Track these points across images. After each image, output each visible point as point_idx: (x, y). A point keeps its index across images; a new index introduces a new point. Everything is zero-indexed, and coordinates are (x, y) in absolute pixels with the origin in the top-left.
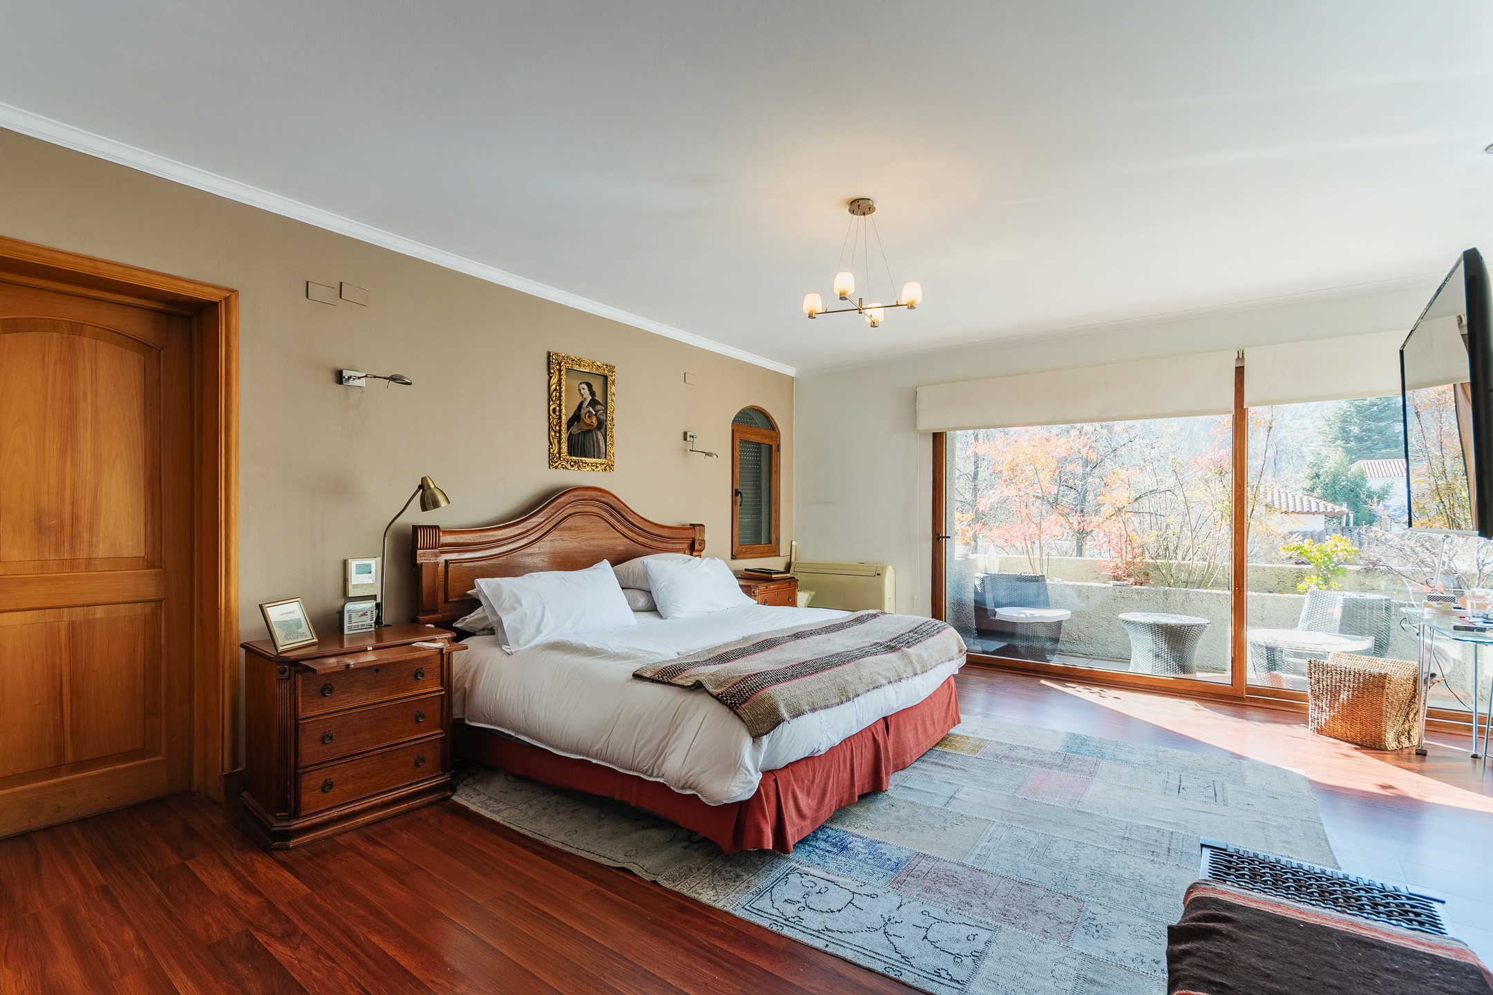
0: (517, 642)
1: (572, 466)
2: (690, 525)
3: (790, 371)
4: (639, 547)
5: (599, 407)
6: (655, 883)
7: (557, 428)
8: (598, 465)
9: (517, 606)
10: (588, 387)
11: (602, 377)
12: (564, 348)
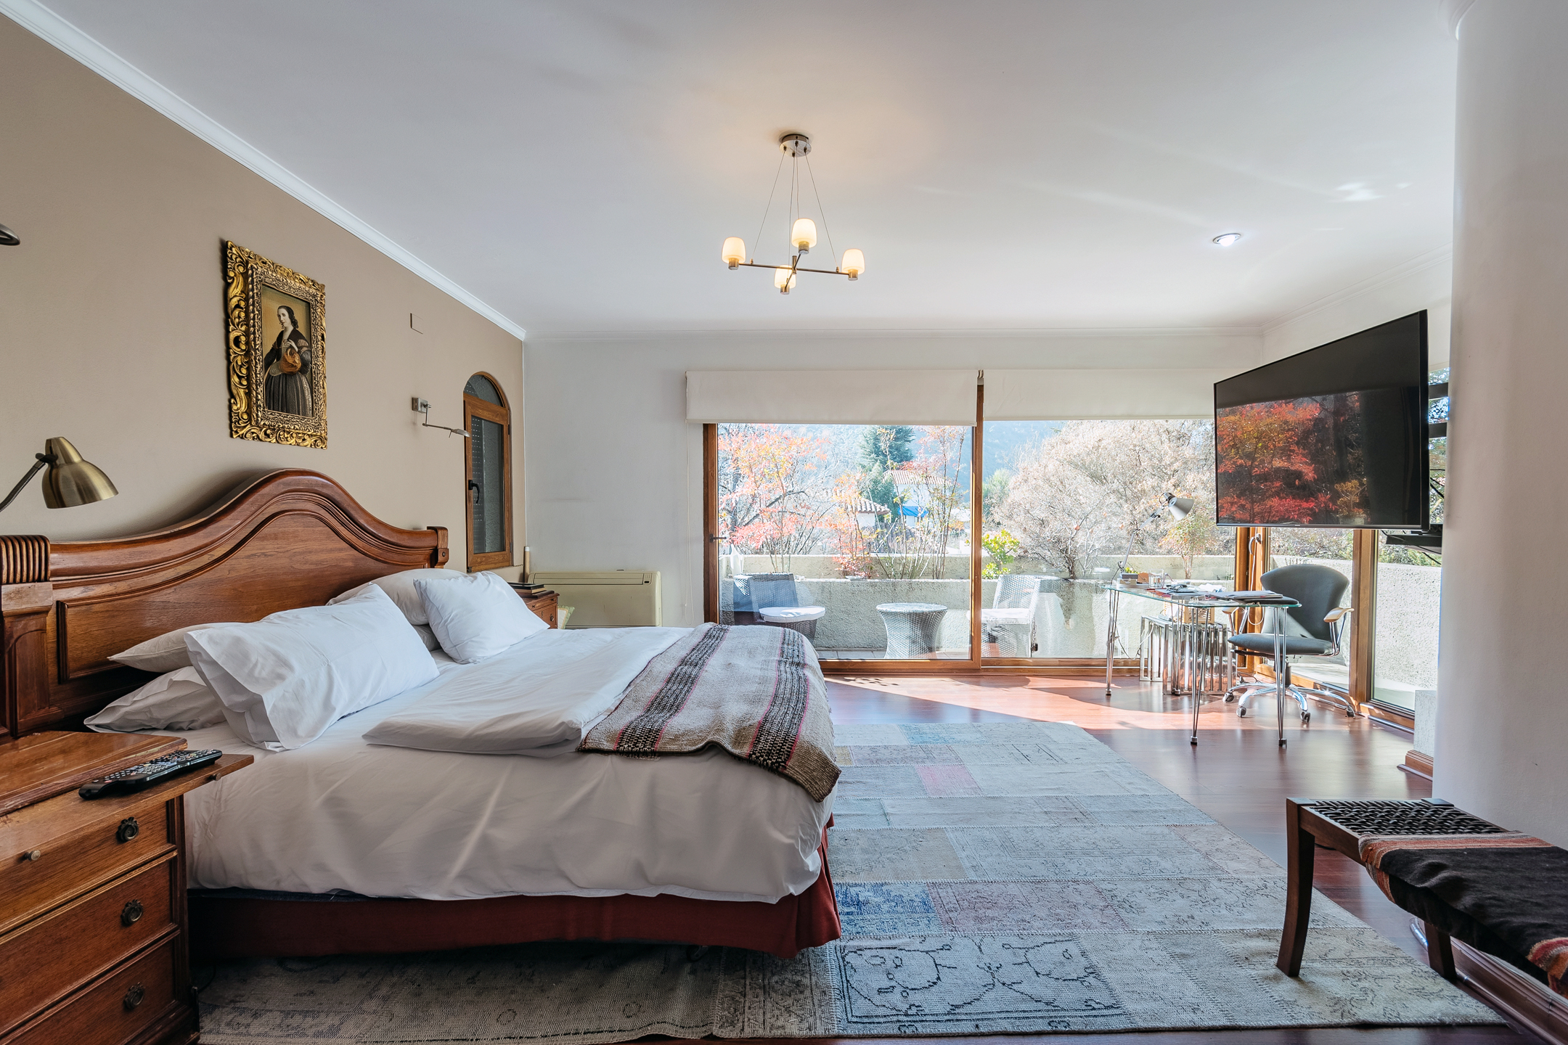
0: (294, 732)
1: (268, 436)
2: (428, 528)
3: (520, 334)
4: (371, 564)
5: (302, 342)
6: (712, 1037)
7: (244, 371)
8: (306, 437)
9: (283, 671)
10: (289, 313)
11: (304, 303)
12: (247, 240)
